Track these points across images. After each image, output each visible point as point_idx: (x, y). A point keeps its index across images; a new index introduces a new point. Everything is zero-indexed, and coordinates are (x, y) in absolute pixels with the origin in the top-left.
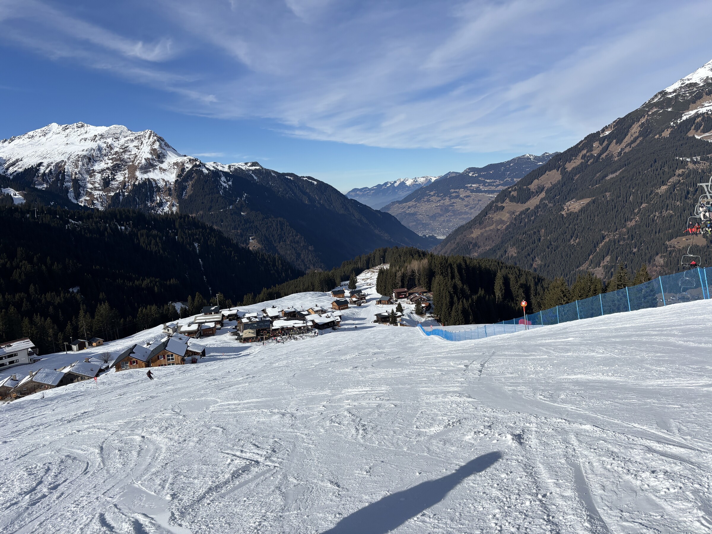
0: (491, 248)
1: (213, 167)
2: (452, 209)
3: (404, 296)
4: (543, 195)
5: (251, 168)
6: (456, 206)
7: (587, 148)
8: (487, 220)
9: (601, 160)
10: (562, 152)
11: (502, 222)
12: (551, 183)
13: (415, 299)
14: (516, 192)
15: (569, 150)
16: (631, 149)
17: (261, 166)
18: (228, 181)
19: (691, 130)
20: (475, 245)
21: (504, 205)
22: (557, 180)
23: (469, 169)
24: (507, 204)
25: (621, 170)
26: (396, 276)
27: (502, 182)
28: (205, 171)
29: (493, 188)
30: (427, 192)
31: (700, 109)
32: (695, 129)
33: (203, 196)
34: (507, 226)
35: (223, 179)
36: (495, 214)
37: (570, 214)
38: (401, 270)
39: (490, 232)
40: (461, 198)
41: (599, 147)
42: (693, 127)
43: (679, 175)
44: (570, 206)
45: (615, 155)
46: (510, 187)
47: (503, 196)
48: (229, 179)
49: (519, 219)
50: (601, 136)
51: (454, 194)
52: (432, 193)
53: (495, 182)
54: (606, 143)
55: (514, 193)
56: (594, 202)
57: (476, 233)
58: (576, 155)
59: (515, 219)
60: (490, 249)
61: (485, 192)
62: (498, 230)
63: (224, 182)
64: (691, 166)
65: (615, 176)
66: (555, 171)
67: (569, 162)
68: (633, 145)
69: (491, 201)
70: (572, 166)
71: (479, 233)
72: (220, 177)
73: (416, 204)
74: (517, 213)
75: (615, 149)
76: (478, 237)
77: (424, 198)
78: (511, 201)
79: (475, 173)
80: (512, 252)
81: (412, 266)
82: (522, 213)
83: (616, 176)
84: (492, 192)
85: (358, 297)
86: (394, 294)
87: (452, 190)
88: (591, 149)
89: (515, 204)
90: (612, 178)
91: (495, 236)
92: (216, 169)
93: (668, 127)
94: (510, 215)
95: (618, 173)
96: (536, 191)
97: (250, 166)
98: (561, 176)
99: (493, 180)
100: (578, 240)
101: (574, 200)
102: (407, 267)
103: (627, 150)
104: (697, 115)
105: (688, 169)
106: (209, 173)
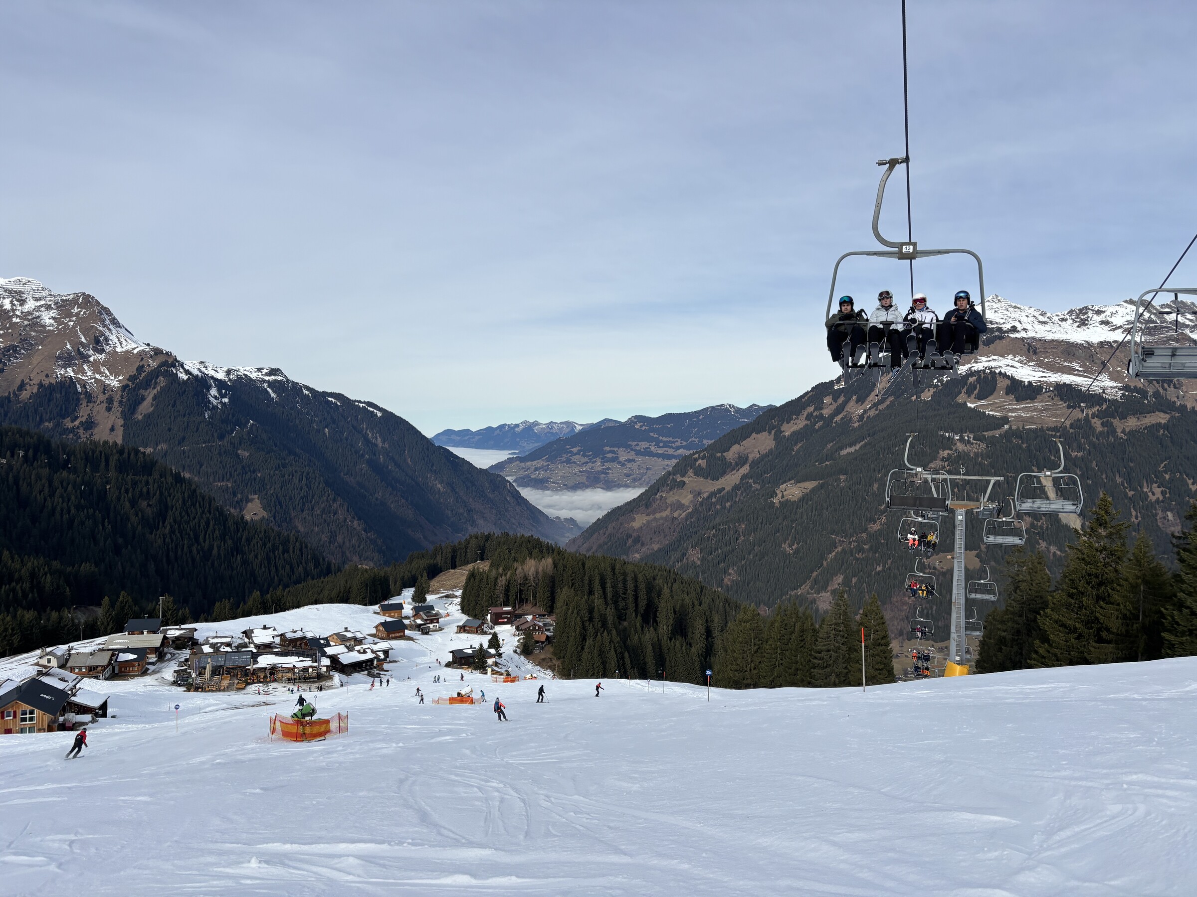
0: (661, 547)
1: (199, 369)
2: (604, 478)
3: (506, 620)
4: (745, 469)
5: (267, 378)
6: (611, 475)
7: (815, 404)
8: (658, 502)
9: (834, 425)
10: (778, 405)
11: (679, 506)
12: (759, 452)
13: (524, 627)
14: (705, 461)
15: (789, 404)
16: (878, 412)
17: (286, 377)
18: (224, 396)
19: (962, 395)
20: (637, 540)
21: (685, 479)
22: (768, 448)
23: (636, 417)
24: (690, 479)
25: (862, 443)
26: (495, 584)
27: (685, 443)
28: (183, 376)
29: (670, 451)
30: (568, 447)
31: (974, 365)
32: (966, 393)
33: (172, 418)
34: (689, 513)
35: (214, 392)
36: (671, 493)
37: (785, 504)
38: (506, 575)
39: (661, 521)
40: (619, 463)
41: (831, 404)
42: (964, 390)
43: (943, 459)
44: (785, 490)
45: (855, 419)
46: (697, 453)
47: (685, 464)
48: (226, 392)
49: (707, 503)
50: (836, 388)
51: (610, 455)
52: (575, 450)
53: (674, 442)
54: (842, 399)
55: (702, 463)
56: (821, 486)
57: (639, 521)
58: (798, 414)
59: (702, 503)
60: (660, 550)
61: (658, 456)
62: (674, 519)
63: (215, 397)
64: (960, 447)
65: (853, 451)
66: (765, 434)
67: (788, 423)
68: (880, 407)
69: (666, 471)
70: (792, 430)
71: (645, 522)
72: (209, 388)
73: (548, 465)
74: (705, 495)
75: (856, 410)
76: (641, 527)
77: (562, 457)
78: (696, 474)
79: (644, 425)
80: (694, 556)
81: (526, 568)
82: (712, 494)
83: (855, 450)
84: (669, 457)
85: (425, 618)
86: (489, 615)
87: (608, 449)
88: (820, 407)
89: (702, 479)
90: (849, 454)
91: (670, 528)
92: (204, 373)
93: (931, 385)
94: (694, 497)
95: (857, 447)
96: (736, 462)
97: (266, 374)
98: (774, 442)
99: (671, 439)
100: (796, 545)
101: (793, 482)
102: (516, 569)
103: (872, 413)
104: (971, 373)
105: (956, 450)
106: (189, 378)
